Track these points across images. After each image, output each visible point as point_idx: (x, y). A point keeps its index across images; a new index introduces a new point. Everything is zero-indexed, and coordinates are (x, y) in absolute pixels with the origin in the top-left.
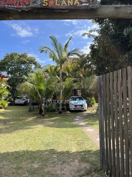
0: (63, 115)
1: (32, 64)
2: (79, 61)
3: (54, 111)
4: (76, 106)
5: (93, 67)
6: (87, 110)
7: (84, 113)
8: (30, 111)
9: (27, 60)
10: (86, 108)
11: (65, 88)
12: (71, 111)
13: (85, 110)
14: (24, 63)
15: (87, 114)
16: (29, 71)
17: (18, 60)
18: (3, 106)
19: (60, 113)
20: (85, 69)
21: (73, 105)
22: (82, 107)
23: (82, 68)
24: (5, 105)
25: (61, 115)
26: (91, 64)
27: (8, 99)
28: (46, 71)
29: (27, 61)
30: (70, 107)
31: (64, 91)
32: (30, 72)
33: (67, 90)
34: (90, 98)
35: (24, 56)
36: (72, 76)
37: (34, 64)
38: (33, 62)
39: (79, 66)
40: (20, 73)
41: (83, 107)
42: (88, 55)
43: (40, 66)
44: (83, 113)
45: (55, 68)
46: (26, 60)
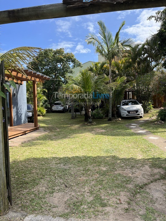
0: (114, 122)
1: (69, 62)
2: (131, 54)
3: (101, 118)
4: (129, 112)
5: (151, 61)
6: (143, 116)
7: (140, 120)
8: (73, 118)
9: (64, 57)
10: (142, 114)
11: (116, 90)
12: (123, 118)
13: (141, 117)
14: (60, 61)
15: (143, 121)
16: (67, 71)
17: (53, 58)
18: (42, 113)
19: (110, 120)
20: (139, 64)
21: (125, 110)
22: (136, 112)
23: (135, 63)
24: (43, 111)
25: (112, 123)
26: (147, 57)
27: (44, 105)
28: (89, 70)
29: (64, 59)
30: (122, 114)
31: (114, 94)
32: (69, 73)
33: (118, 92)
34: (147, 102)
35: (59, 52)
36: (124, 74)
37: (72, 61)
38: (71, 59)
39: (131, 60)
40: (56, 74)
41: (138, 113)
42: (144, 45)
43: (80, 64)
44: (138, 120)
45: (101, 65)
46: (62, 57)
